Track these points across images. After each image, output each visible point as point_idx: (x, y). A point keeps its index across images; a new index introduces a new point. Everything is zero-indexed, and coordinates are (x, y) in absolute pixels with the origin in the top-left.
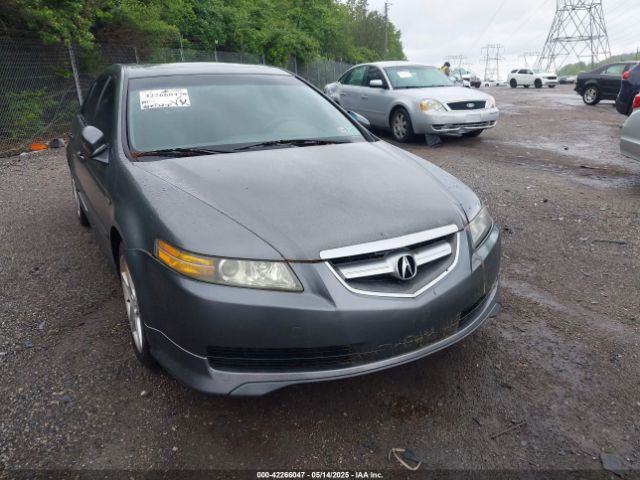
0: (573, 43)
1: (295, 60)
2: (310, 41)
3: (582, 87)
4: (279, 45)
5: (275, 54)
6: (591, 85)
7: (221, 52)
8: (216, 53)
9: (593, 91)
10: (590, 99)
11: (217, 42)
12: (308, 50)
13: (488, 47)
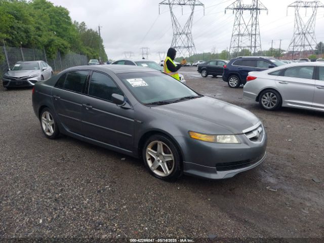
0: (182, 49)
1: (59, 53)
2: (66, 43)
3: (200, 70)
4: (53, 45)
5: (51, 50)
6: (204, 69)
7: (24, 48)
8: (21, 48)
9: (205, 71)
10: (204, 75)
11: (22, 43)
12: (66, 48)
13: (142, 48)
